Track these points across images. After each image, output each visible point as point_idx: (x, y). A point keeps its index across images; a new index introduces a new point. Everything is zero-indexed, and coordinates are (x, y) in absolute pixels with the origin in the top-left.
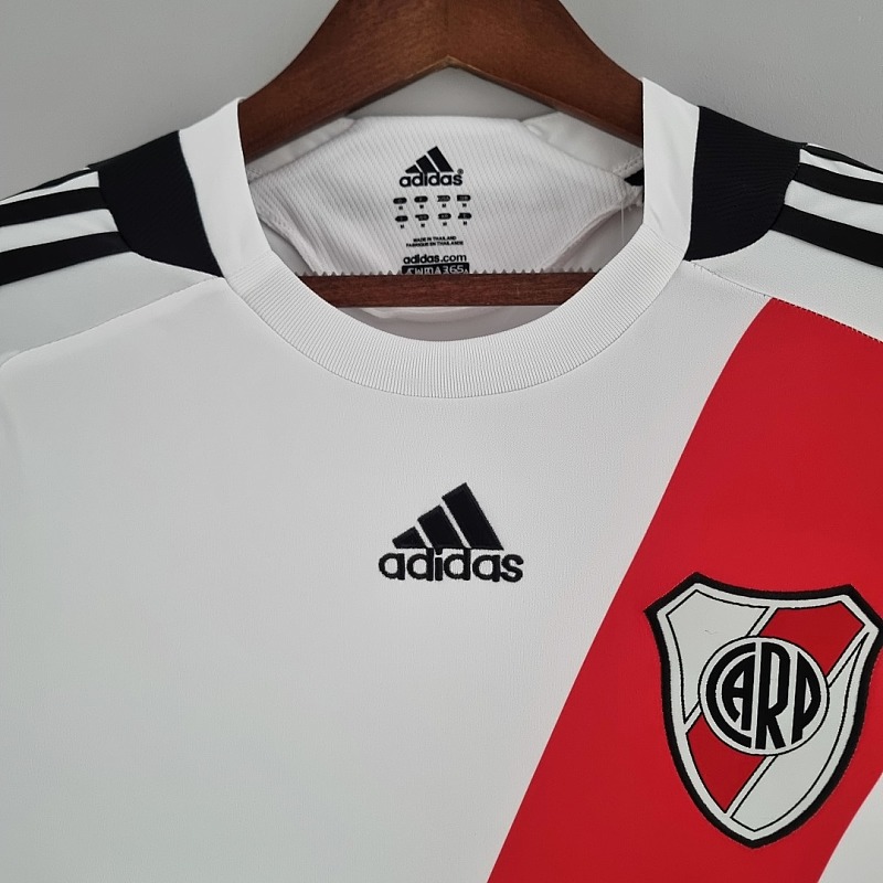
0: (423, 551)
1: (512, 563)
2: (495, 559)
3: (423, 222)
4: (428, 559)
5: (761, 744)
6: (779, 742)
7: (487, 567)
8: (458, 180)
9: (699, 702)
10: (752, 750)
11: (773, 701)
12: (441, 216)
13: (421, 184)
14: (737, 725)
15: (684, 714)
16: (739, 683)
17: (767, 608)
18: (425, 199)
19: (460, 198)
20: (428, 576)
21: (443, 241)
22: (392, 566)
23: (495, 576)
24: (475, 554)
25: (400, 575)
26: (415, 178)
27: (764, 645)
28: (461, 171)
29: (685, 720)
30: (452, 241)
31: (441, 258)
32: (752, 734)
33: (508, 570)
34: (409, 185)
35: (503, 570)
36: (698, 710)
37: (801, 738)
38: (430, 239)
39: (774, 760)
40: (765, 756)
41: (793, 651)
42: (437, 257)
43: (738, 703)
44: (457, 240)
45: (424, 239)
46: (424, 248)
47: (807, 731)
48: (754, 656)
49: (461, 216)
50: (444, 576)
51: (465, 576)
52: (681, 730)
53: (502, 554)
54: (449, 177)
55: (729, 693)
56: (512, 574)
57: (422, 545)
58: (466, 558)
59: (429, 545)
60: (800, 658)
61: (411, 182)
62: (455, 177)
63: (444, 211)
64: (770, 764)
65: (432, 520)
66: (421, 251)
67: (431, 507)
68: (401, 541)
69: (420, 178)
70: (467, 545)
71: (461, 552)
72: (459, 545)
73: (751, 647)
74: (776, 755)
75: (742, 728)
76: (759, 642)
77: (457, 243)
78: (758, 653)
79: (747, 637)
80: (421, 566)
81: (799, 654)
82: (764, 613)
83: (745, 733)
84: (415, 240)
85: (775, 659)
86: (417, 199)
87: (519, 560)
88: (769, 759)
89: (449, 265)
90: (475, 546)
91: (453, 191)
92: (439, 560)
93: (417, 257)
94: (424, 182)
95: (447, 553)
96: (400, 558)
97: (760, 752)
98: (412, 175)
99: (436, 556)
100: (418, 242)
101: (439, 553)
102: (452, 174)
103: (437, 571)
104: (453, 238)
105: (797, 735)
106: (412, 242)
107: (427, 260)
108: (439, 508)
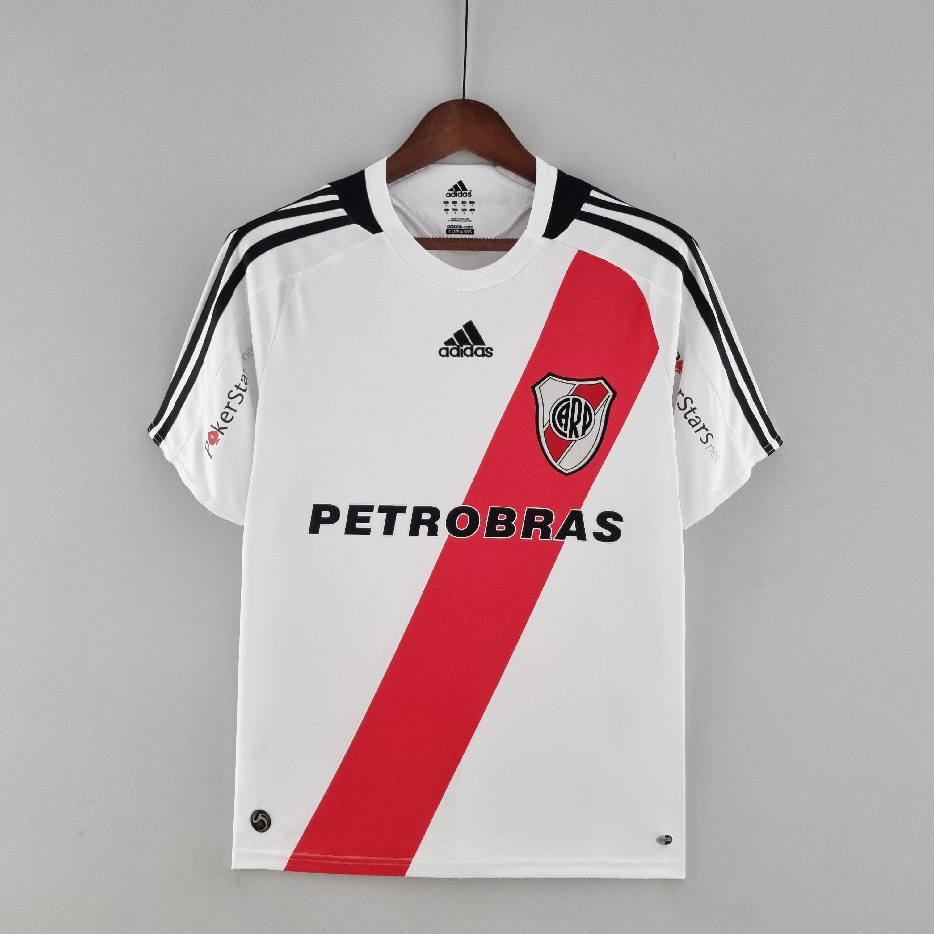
0: (456, 346)
1: (489, 350)
2: (483, 349)
3: (455, 212)
4: (457, 349)
5: (571, 436)
6: (577, 436)
7: (480, 352)
8: (469, 195)
9: (549, 420)
10: (568, 439)
11: (575, 420)
12: (463, 210)
13: (455, 196)
14: (562, 429)
15: (543, 425)
16: (564, 413)
17: (575, 384)
18: (456, 202)
19: (470, 202)
20: (458, 355)
21: (464, 220)
22: (444, 352)
23: (483, 355)
24: (475, 347)
25: (447, 355)
26: (453, 193)
27: (573, 398)
28: (471, 191)
29: (544, 427)
30: (468, 220)
31: (463, 227)
32: (567, 432)
33: (488, 353)
34: (450, 196)
35: (485, 353)
36: (549, 423)
37: (584, 434)
38: (458, 219)
39: (575, 442)
40: (572, 441)
41: (583, 401)
42: (461, 226)
43: (563, 420)
44: (470, 220)
45: (455, 219)
46: (456, 222)
47: (587, 431)
48: (569, 403)
49: (471, 210)
50: (464, 355)
51: (472, 355)
52: (542, 430)
53: (485, 347)
54: (466, 193)
55: (560, 416)
56: (489, 355)
57: (455, 344)
58: (472, 349)
59: (458, 344)
60: (586, 404)
61: (450, 195)
62: (468, 194)
63: (464, 208)
64: (574, 444)
65: (459, 335)
66: (454, 223)
67: (458, 329)
68: (447, 343)
69: (454, 193)
70: (472, 344)
71: (470, 346)
72: (469, 344)
73: (569, 399)
74: (576, 441)
75: (564, 430)
76: (572, 397)
77: (469, 221)
78: (571, 402)
79: (568, 395)
80: (455, 352)
81: (586, 403)
82: (574, 386)
83: (565, 432)
84: (452, 219)
85: (577, 404)
86: (453, 202)
87: (492, 350)
88: (573, 442)
89: (466, 230)
90: (475, 344)
91: (467, 199)
92: (461, 350)
93: (452, 225)
94: (456, 195)
95: (464, 347)
96: (447, 349)
97: (570, 439)
98: (451, 192)
99: (460, 348)
100: (453, 220)
101: (462, 347)
102: (468, 192)
103: (461, 354)
104: (468, 219)
105: (583, 433)
106: (451, 219)
107: (457, 227)
108: (461, 330)
